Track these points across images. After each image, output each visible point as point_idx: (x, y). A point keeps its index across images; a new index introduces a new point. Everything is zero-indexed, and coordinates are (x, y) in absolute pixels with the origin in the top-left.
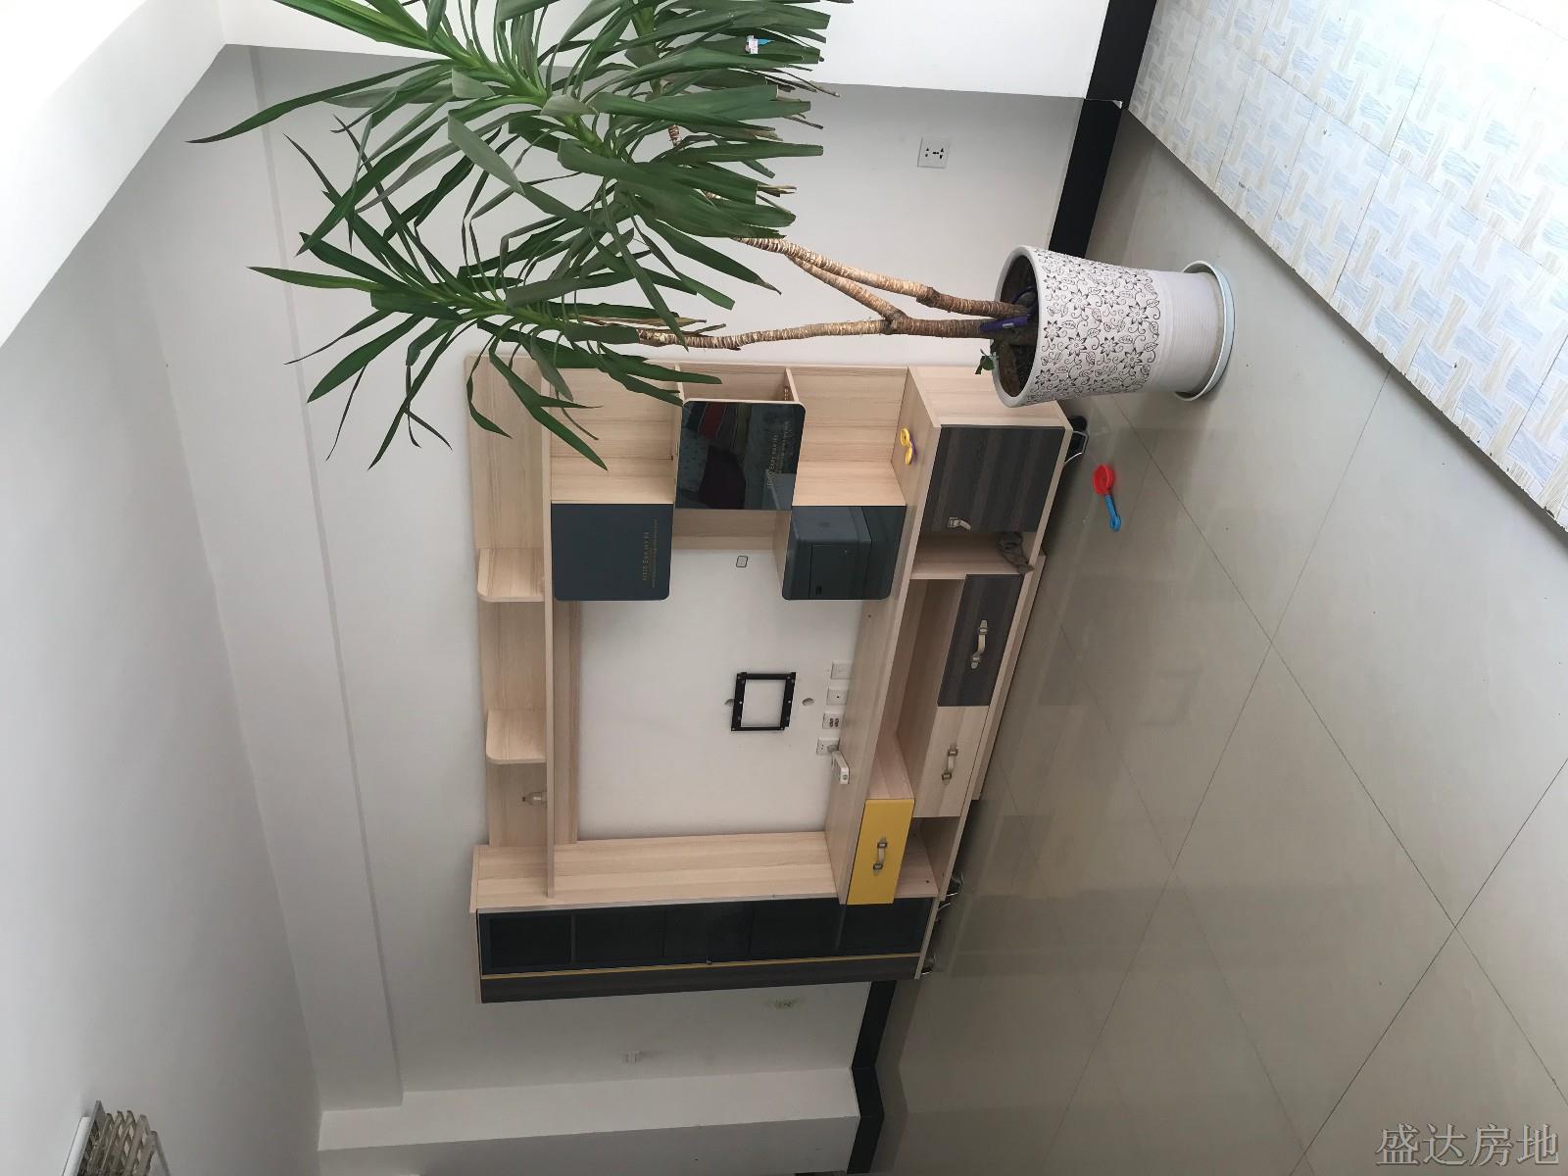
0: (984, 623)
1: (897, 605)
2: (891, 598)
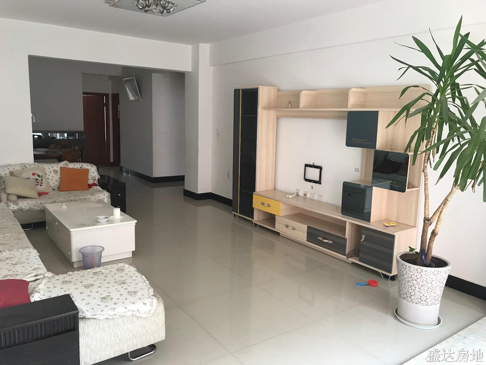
0: (331, 242)
1: (339, 216)
2: (341, 215)
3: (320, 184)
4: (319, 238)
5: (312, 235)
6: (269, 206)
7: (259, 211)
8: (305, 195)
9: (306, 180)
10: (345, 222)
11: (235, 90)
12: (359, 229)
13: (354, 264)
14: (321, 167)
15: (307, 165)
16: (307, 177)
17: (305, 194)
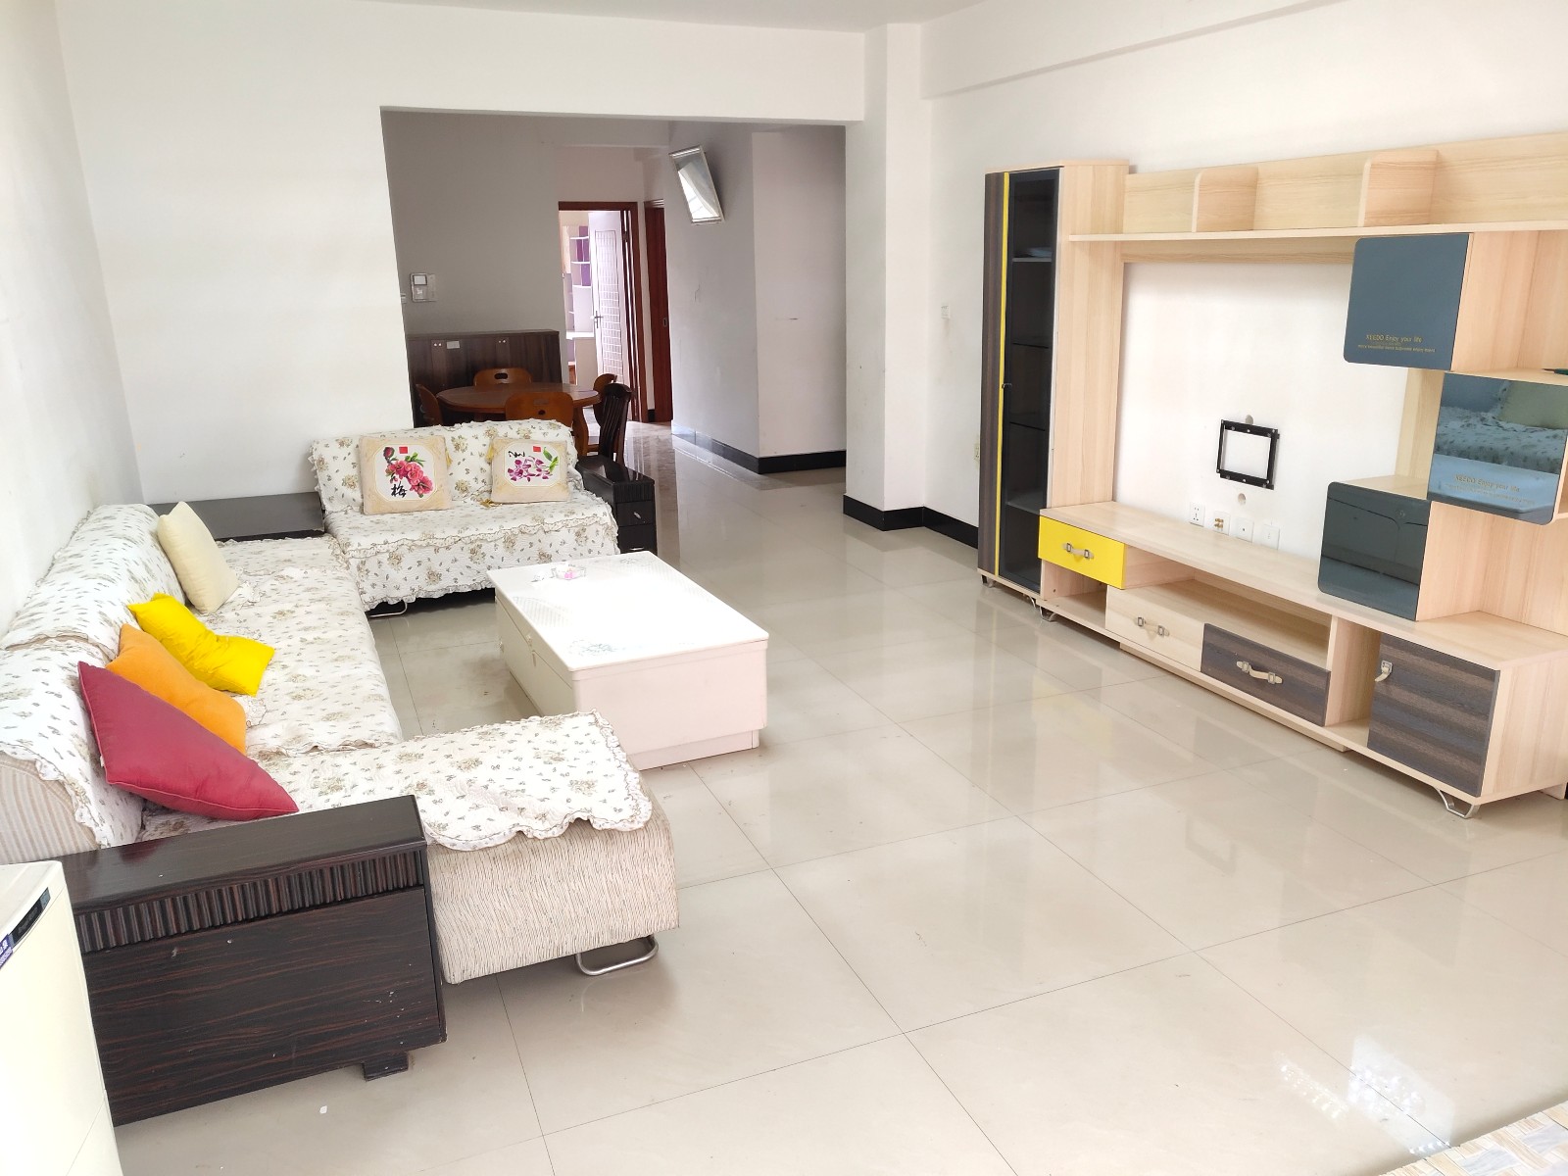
0: (1279, 680)
1: (1310, 598)
2: (1317, 592)
3: (1270, 487)
4: (1239, 664)
5: (1220, 653)
6: (1087, 555)
7: (1060, 571)
8: (1219, 523)
9: (1224, 474)
10: (1328, 617)
11: (988, 177)
12: (1373, 644)
13: (1349, 754)
14: (1276, 430)
15: (1227, 426)
16: (1228, 467)
17: (1218, 520)
